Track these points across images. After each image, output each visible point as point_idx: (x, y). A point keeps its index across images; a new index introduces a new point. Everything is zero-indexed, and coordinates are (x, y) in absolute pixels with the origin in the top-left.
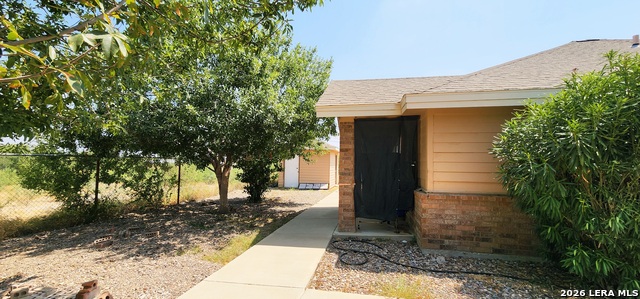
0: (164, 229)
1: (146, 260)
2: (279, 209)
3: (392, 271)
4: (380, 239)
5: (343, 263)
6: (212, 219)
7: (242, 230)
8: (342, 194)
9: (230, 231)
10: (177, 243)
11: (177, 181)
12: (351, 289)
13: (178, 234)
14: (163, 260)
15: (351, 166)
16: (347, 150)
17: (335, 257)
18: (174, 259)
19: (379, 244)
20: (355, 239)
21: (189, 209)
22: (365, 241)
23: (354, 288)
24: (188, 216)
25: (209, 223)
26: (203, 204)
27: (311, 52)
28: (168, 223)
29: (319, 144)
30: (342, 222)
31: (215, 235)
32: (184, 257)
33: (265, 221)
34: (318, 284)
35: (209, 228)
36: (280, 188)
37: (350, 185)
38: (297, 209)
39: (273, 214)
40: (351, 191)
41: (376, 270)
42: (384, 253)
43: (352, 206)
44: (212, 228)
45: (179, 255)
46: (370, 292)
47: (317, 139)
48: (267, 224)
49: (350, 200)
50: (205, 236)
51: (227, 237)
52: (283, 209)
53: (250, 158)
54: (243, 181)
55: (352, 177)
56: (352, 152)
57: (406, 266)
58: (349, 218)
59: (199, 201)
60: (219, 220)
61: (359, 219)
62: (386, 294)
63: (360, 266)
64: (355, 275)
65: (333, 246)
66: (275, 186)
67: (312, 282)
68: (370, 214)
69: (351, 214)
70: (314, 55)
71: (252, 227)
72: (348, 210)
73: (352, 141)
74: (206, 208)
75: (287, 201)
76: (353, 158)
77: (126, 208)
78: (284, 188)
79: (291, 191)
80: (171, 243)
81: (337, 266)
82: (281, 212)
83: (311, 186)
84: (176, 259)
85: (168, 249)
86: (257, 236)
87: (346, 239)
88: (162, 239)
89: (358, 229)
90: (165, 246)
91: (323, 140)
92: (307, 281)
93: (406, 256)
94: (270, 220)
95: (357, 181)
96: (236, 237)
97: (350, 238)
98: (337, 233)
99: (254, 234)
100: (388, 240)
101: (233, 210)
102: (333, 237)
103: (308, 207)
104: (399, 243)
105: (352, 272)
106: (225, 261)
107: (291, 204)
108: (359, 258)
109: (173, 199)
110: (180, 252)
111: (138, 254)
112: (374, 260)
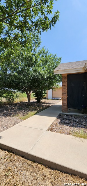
0: (12, 109)
1: (4, 117)
2: (45, 105)
3: (79, 127)
4: (76, 116)
5: (61, 123)
6: (25, 107)
7: (33, 111)
8: (63, 100)
9: (29, 111)
10: (13, 113)
11: (17, 97)
12: (63, 132)
13: (15, 111)
14: (8, 118)
15: (66, 91)
16: (65, 85)
17: (59, 120)
18: (11, 118)
19: (76, 117)
20: (67, 115)
21: (20, 104)
22: (71, 116)
23: (64, 132)
24: (19, 106)
25: (24, 108)
26: (24, 103)
27: (54, 56)
28: (13, 108)
29: (57, 85)
30: (63, 109)
31: (24, 111)
32: (14, 117)
33: (40, 108)
34: (51, 129)
35: (23, 109)
36: (47, 99)
37: (66, 97)
38: (50, 105)
39: (43, 106)
40: (66, 99)
41: (73, 126)
42: (77, 120)
43: (66, 104)
44: (24, 109)
45: (13, 116)
46: (70, 134)
47: (57, 83)
48: (40, 109)
49: (66, 102)
50: (22, 112)
51: (27, 112)
52: (46, 105)
53: (36, 89)
54: (35, 96)
55: (66, 94)
56: (66, 86)
57: (85, 126)
58: (65, 108)
59: (24, 102)
60: (27, 107)
61: (69, 109)
62: (75, 136)
63: (67, 124)
64: (65, 127)
65: (59, 117)
66: (45, 98)
67: (49, 128)
68: (73, 107)
69: (66, 107)
70: (56, 57)
71: (36, 110)
72: (65, 105)
73: (67, 82)
74: (25, 104)
75: (48, 103)
76: (67, 88)
77: (5, 103)
78: (48, 99)
79: (50, 100)
80: (12, 113)
81: (59, 124)
82: (45, 106)
83: (56, 99)
84: (12, 118)
85: (10, 115)
86: (36, 112)
87: (64, 115)
88: (10, 112)
89: (69, 112)
90: (10, 114)
91: (59, 84)
92: (47, 128)
93: (85, 122)
94: (41, 108)
95: (68, 96)
96: (30, 112)
97: (66, 114)
98: (61, 113)
99: (35, 112)
100: (79, 116)
101: (32, 105)
102: (60, 114)
103: (54, 104)
104: (83, 117)
105: (64, 126)
106: (25, 119)
107: (49, 104)
108: (68, 121)
109: (16, 101)
110: (14, 116)
111: (3, 115)
112: (73, 122)
